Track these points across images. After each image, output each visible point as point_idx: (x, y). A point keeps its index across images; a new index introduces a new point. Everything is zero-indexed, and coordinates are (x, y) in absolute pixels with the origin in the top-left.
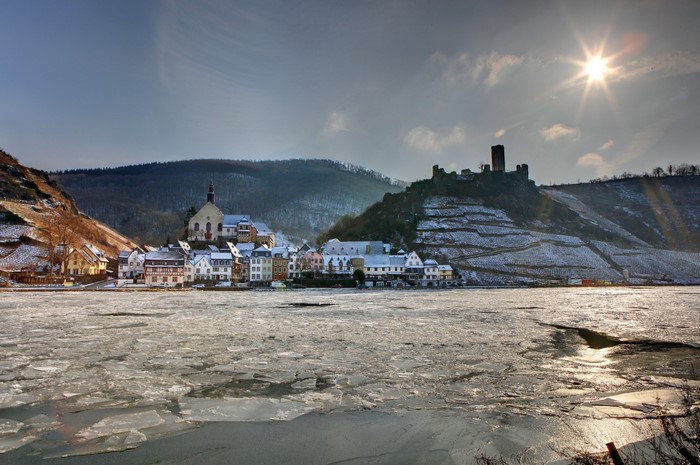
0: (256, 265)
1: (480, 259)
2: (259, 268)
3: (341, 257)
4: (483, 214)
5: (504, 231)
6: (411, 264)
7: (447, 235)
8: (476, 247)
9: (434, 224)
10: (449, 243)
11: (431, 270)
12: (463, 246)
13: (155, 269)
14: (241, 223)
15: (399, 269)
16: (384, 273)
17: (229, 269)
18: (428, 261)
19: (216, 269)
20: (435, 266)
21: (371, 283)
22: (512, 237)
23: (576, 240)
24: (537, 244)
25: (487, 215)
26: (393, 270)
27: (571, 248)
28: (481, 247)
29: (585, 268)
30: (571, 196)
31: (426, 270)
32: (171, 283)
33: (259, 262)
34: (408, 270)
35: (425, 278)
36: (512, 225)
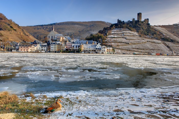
0: (52, 47)
1: (124, 46)
2: (53, 48)
3: (77, 45)
4: (130, 33)
5: (134, 38)
6: (98, 47)
7: (115, 39)
8: (124, 43)
9: (112, 36)
10: (115, 42)
11: (103, 49)
12: (120, 42)
13: (21, 47)
14: (58, 36)
15: (94, 48)
16: (89, 49)
17: (46, 48)
18: (103, 46)
19: (42, 48)
20: (105, 48)
21: (84, 52)
22: (137, 40)
23: (160, 41)
24: (145, 42)
25: (131, 33)
26: (92, 48)
27: (157, 44)
28: (125, 43)
29: (160, 50)
30: (164, 29)
31: (102, 49)
32: (26, 51)
33: (53, 46)
34: (97, 49)
35: (101, 51)
36: (138, 37)
